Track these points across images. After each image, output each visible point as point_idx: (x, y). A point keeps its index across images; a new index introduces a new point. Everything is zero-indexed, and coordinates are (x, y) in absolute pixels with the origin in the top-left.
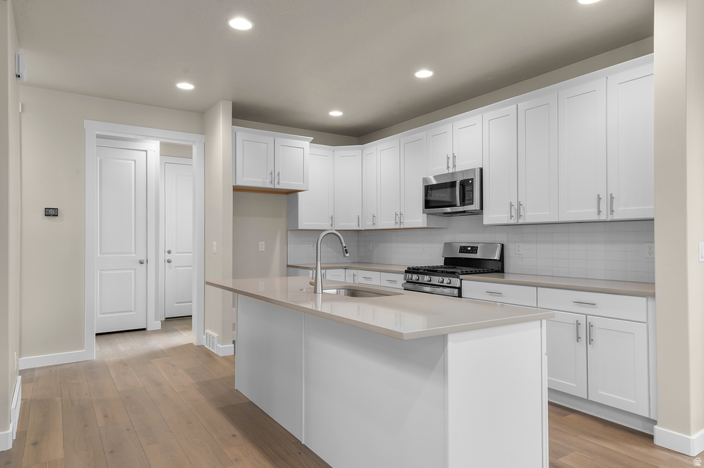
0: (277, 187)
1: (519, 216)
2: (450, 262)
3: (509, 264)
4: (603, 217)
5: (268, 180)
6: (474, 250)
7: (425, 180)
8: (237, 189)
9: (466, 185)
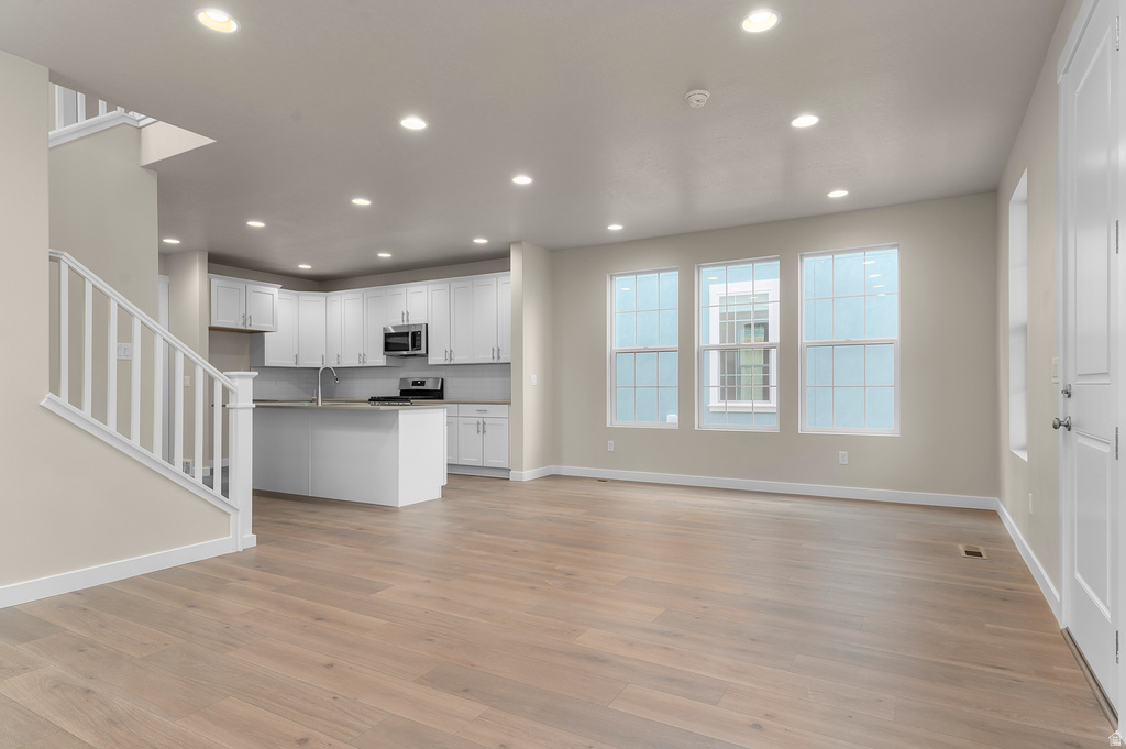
0: (249, 328)
1: (451, 359)
2: (403, 392)
3: (448, 393)
4: (495, 361)
5: (241, 321)
6: (423, 383)
7: (384, 329)
8: (211, 329)
9: (416, 335)
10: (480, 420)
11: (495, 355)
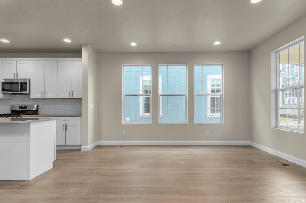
10: (64, 124)
11: (70, 95)
